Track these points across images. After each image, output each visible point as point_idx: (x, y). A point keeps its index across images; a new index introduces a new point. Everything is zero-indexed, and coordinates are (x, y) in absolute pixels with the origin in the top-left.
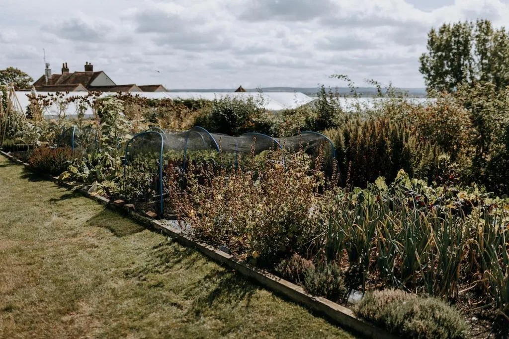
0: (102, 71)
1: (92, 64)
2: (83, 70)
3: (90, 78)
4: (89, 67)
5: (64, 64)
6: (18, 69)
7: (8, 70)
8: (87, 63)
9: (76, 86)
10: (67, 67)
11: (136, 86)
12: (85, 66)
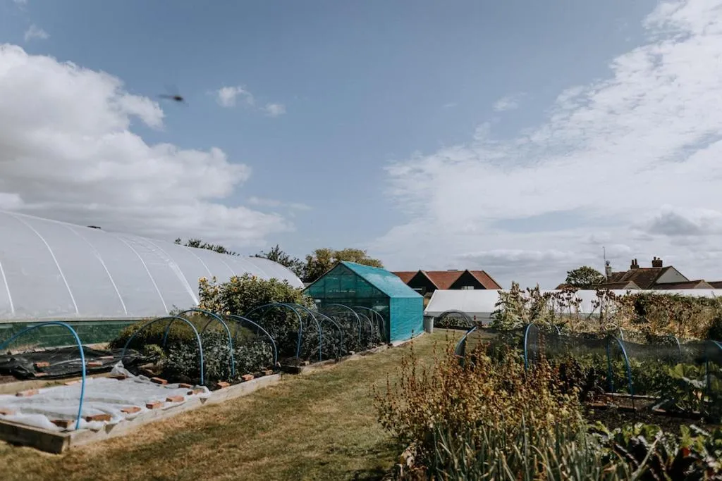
0: (671, 267)
1: (661, 259)
2: (650, 266)
3: (657, 274)
4: (657, 263)
5: (633, 261)
6: (592, 268)
7: (581, 270)
8: (655, 258)
9: (627, 284)
10: (636, 263)
11: (704, 281)
12: (653, 261)
